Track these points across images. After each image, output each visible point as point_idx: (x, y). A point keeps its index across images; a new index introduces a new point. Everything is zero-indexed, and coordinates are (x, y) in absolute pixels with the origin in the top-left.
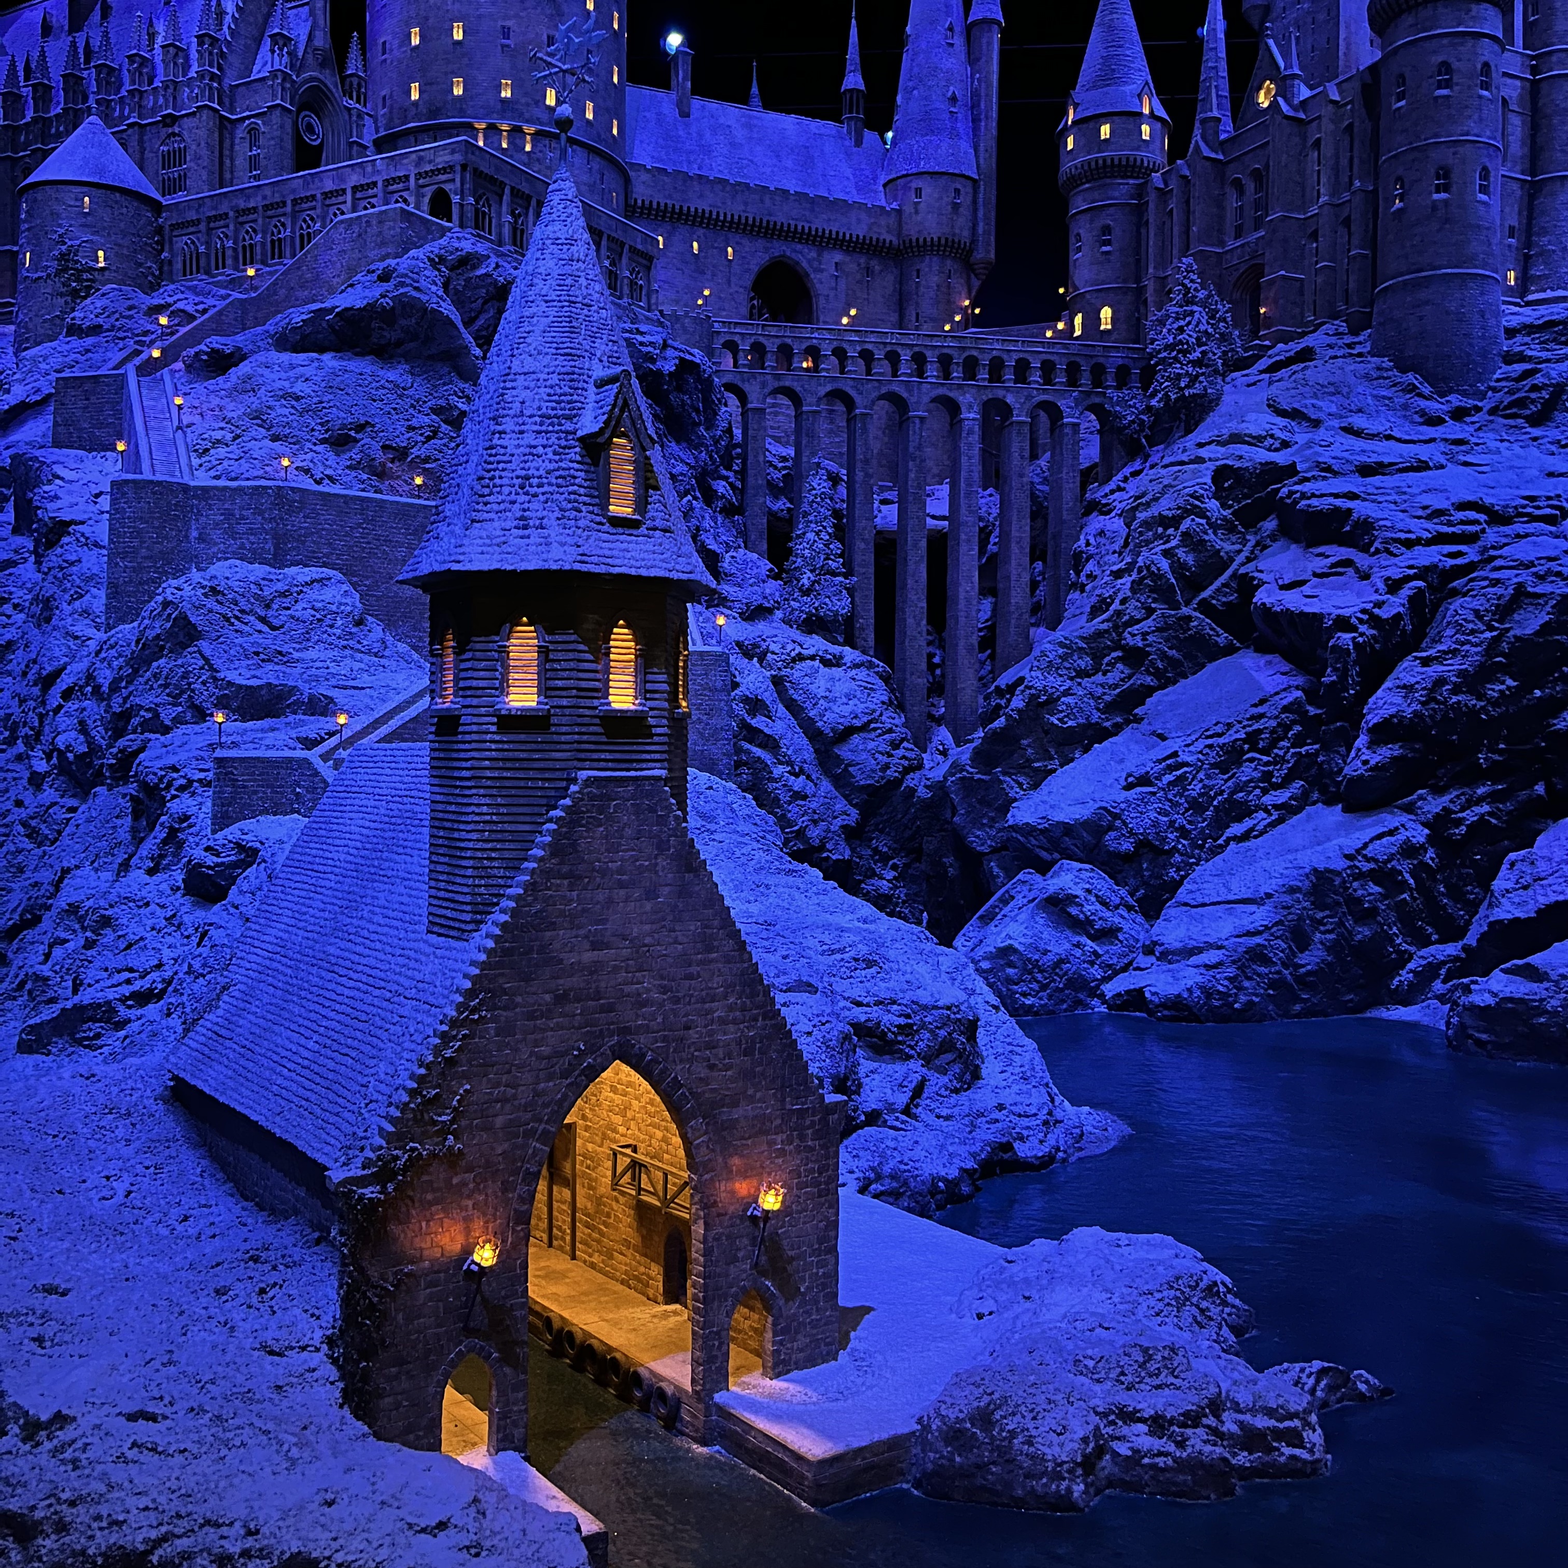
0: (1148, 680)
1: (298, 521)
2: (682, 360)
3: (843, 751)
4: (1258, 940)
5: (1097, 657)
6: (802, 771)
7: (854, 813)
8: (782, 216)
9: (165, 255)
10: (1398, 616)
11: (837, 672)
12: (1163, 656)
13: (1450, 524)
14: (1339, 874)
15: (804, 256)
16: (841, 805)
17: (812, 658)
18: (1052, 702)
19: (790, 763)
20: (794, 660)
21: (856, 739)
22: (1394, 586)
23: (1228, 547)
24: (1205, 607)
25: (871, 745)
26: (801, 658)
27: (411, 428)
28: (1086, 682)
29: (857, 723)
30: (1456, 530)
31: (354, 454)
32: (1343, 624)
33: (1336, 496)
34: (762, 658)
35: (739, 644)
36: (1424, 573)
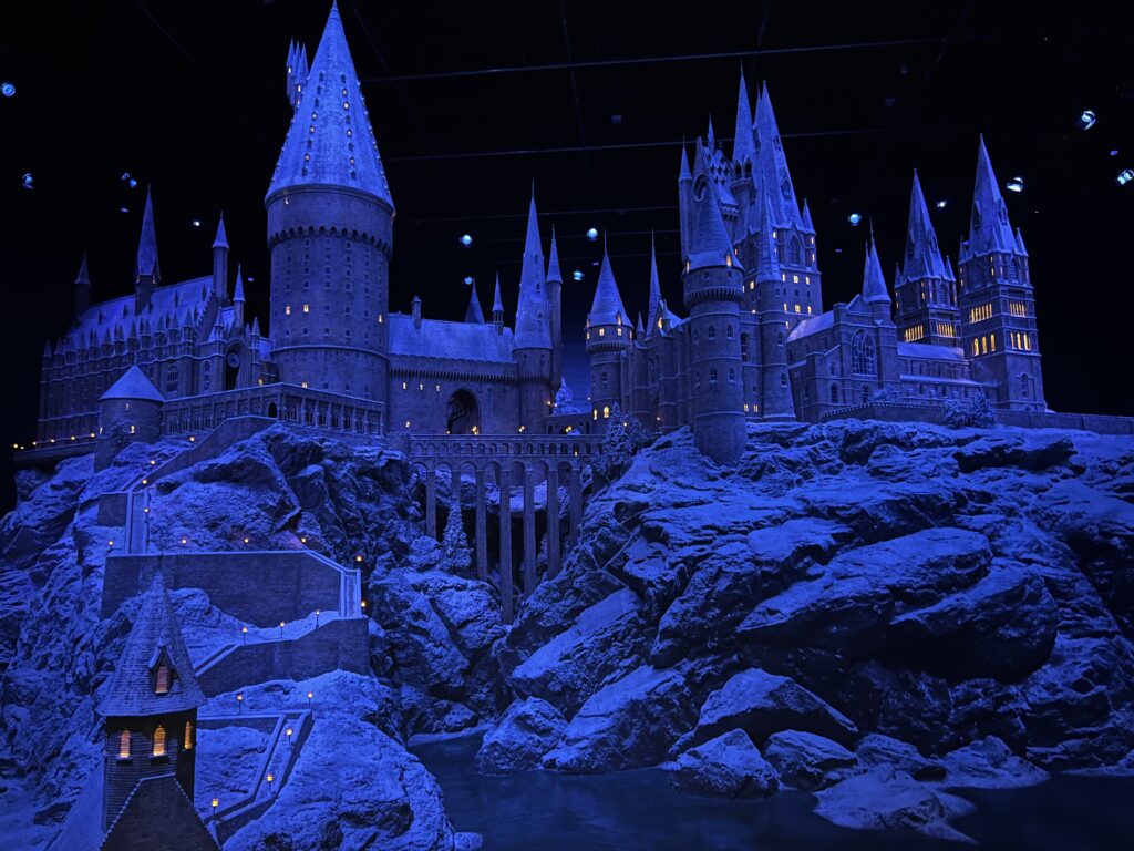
0: (583, 603)
1: (186, 569)
2: (389, 460)
3: (463, 633)
4: (604, 735)
5: (562, 592)
6: (441, 644)
7: (467, 662)
8: (462, 370)
9: (163, 424)
10: (672, 581)
11: (464, 593)
12: (589, 592)
13: (700, 536)
14: (642, 702)
15: (473, 387)
16: (460, 659)
17: (451, 588)
18: (540, 614)
19: (435, 641)
20: (441, 590)
21: (470, 626)
22: (673, 566)
23: (620, 539)
24: (610, 569)
25: (477, 628)
26: (445, 588)
27: (247, 516)
28: (557, 604)
29: (471, 618)
30: (702, 539)
31: (219, 531)
32: (650, 584)
33: (659, 520)
34: (425, 591)
35: (413, 585)
36: (685, 560)
